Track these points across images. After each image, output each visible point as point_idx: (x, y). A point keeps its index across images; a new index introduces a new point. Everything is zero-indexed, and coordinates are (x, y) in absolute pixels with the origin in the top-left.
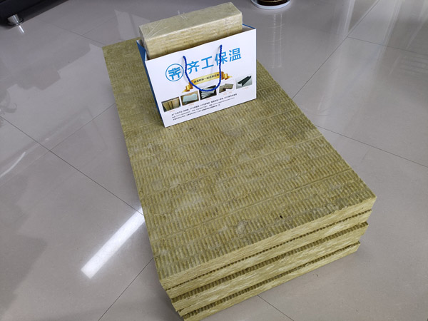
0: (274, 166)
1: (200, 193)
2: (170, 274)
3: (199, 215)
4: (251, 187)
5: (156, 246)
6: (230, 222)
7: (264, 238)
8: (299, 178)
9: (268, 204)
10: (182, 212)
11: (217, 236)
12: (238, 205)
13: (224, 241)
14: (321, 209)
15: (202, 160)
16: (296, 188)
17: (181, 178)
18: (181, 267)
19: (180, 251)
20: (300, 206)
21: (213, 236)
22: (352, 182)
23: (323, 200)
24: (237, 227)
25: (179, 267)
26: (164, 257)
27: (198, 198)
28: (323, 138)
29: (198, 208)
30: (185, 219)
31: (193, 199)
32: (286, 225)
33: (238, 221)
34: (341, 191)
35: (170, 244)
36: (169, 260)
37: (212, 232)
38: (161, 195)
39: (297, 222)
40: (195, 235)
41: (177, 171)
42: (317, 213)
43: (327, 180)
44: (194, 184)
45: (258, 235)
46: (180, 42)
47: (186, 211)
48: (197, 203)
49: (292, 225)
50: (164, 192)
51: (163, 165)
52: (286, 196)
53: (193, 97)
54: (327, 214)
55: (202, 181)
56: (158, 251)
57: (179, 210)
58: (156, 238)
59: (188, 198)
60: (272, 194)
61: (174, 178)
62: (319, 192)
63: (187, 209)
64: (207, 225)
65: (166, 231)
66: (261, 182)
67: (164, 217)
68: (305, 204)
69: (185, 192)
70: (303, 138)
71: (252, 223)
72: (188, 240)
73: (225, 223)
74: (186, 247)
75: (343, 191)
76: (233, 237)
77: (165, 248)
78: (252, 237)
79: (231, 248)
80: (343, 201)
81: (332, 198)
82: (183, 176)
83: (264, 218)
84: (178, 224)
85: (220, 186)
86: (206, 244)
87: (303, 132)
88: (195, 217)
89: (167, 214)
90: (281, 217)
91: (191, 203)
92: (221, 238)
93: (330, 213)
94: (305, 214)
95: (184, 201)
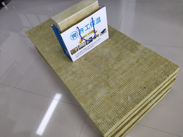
0: (131, 66)
1: (103, 88)
2: (107, 130)
3: (108, 98)
4: (125, 79)
5: (95, 119)
6: (124, 97)
7: (142, 100)
8: (144, 68)
9: (136, 84)
10: (99, 99)
11: (121, 105)
12: (123, 88)
13: (125, 107)
14: (160, 79)
15: (97, 72)
16: (145, 73)
17: (92, 83)
18: (111, 125)
19: (107, 118)
20: (150, 80)
21: (119, 106)
22: (167, 63)
23: (159, 75)
24: (127, 98)
25: (110, 126)
26: (100, 123)
27: (103, 90)
28: (146, 47)
29: (106, 95)
30: (102, 102)
31: (101, 92)
32: (149, 91)
33: (127, 96)
34: (164, 68)
35: (101, 116)
36: (104, 124)
37: (117, 104)
38: (86, 94)
39: (153, 88)
40: (110, 108)
41: (88, 81)
42: (159, 81)
43: (156, 65)
44: (99, 84)
45: (138, 99)
46: (73, 21)
47: (101, 98)
48: (104, 93)
49: (152, 90)
50: (87, 92)
51: (80, 80)
52: (142, 78)
53: (83, 45)
54: (164, 81)
55: (102, 82)
56: (96, 121)
57: (98, 99)
58: (93, 115)
59: (99, 92)
60: (136, 79)
61: (89, 84)
62: (156, 72)
63: (101, 97)
64: (114, 102)
65: (96, 110)
66: (128, 75)
67: (92, 104)
68: (152, 79)
69: (96, 89)
70: (138, 50)
71: (133, 95)
72: (108, 112)
73: (121, 98)
74: (109, 115)
75: (165, 68)
76: (128, 104)
77: (99, 118)
78: (136, 101)
79: (130, 109)
80: (167, 73)
81: (162, 73)
82: (92, 82)
83: (137, 91)
84: (100, 105)
85: (111, 82)
86: (117, 111)
87: (136, 48)
88: (106, 99)
89: (93, 102)
90: (144, 88)
91: (102, 93)
92: (123, 106)
93: (165, 80)
94: (154, 83)
95: (98, 94)
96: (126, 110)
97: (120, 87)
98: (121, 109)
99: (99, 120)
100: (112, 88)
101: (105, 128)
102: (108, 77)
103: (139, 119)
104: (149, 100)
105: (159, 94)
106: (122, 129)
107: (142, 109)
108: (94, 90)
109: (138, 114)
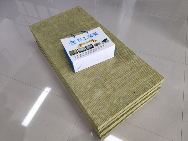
0: (125, 72)
1: (100, 89)
2: (101, 124)
3: (104, 98)
4: (119, 83)
5: (91, 115)
6: (117, 98)
7: (131, 102)
8: (136, 76)
9: (128, 88)
10: (96, 98)
12: (117, 91)
13: (117, 107)
15: (96, 75)
16: (136, 80)
17: (91, 84)
18: (104, 121)
19: (102, 114)
20: (140, 87)
21: (112, 106)
22: (155, 74)
23: (147, 83)
24: (120, 100)
26: (96, 118)
27: (100, 91)
28: (140, 58)
29: (102, 95)
30: (98, 101)
32: (138, 96)
33: (119, 97)
34: (152, 78)
35: (97, 112)
36: (98, 119)
37: (111, 104)
39: (141, 93)
40: (105, 107)
41: (88, 81)
42: (147, 88)
43: (146, 75)
44: (97, 86)
45: (129, 102)
47: (98, 97)
48: (101, 93)
49: (140, 95)
51: (81, 80)
52: (134, 84)
55: (100, 84)
56: (93, 116)
58: (90, 111)
59: (97, 92)
60: (128, 84)
62: (145, 80)
64: (108, 102)
65: (93, 107)
66: (123, 80)
67: (90, 102)
68: (142, 86)
69: (94, 90)
70: (133, 59)
71: (125, 97)
73: (115, 99)
74: (103, 112)
77: (95, 114)
78: (127, 103)
79: (121, 109)
80: (154, 82)
81: (150, 81)
83: (129, 94)
84: (97, 103)
85: (107, 85)
86: (110, 109)
87: (132, 57)
88: (102, 99)
89: (90, 100)
90: (135, 92)
91: (99, 94)
92: (115, 106)
93: (151, 87)
94: (143, 89)
95: (95, 94)
96: (118, 109)
97: (115, 90)
98: (114, 108)
99: (95, 116)
100: (108, 90)
101: (100, 122)
102: (105, 80)
103: (126, 117)
104: (136, 103)
105: (145, 98)
106: (112, 124)
107: (130, 110)
108: (92, 90)
109: (126, 114)
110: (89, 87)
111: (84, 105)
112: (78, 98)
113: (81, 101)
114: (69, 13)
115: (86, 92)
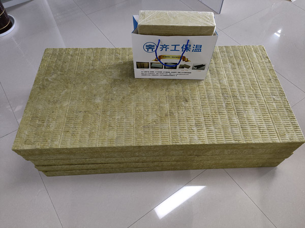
0: (235, 72)
1: (246, 109)
4: (248, 86)
5: (283, 139)
6: (271, 101)
8: (245, 65)
9: (261, 82)
10: (261, 122)
11: (279, 109)
12: (259, 94)
13: (283, 107)
15: (219, 102)
16: (252, 68)
19: (287, 128)
20: (264, 71)
23: (262, 62)
24: (274, 99)
25: (297, 131)
26: (291, 137)
27: (250, 111)
29: (258, 113)
30: (265, 121)
33: (270, 97)
34: (257, 54)
35: (283, 132)
36: (293, 135)
37: (276, 111)
40: (278, 119)
41: (225, 117)
43: (250, 56)
44: (239, 111)
45: (280, 92)
47: (259, 119)
48: (255, 113)
51: (217, 124)
52: (257, 74)
55: (237, 106)
56: (287, 139)
57: (258, 123)
58: (277, 139)
59: (250, 116)
60: (255, 78)
61: (231, 120)
62: (256, 61)
64: (271, 111)
65: (273, 132)
66: (244, 80)
67: (262, 132)
69: (244, 117)
70: (217, 53)
71: (272, 92)
72: (281, 123)
74: (285, 125)
76: (280, 102)
78: (281, 95)
81: (261, 59)
82: (231, 115)
83: (270, 87)
84: (268, 125)
85: (244, 99)
86: (284, 115)
88: (264, 116)
89: (260, 130)
96: (287, 107)
97: (257, 96)
98: (283, 111)
99: (287, 136)
100: (253, 103)
101: (299, 136)
102: (235, 97)
108: (244, 120)
110: (236, 120)
111: (265, 141)
112: (249, 142)
113: (257, 142)
114: (48, 70)
115: (244, 129)
